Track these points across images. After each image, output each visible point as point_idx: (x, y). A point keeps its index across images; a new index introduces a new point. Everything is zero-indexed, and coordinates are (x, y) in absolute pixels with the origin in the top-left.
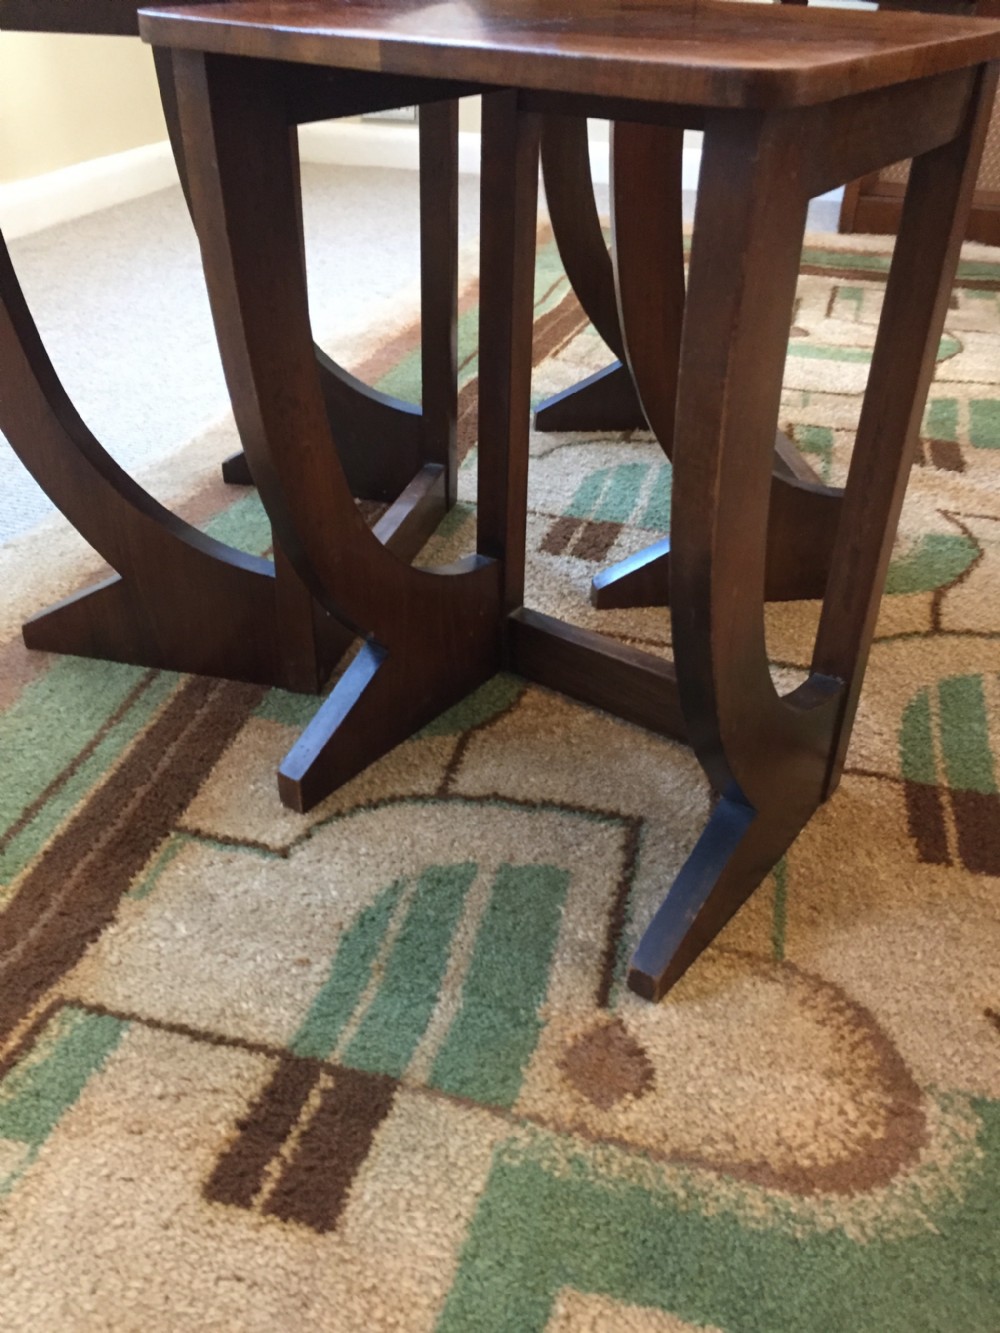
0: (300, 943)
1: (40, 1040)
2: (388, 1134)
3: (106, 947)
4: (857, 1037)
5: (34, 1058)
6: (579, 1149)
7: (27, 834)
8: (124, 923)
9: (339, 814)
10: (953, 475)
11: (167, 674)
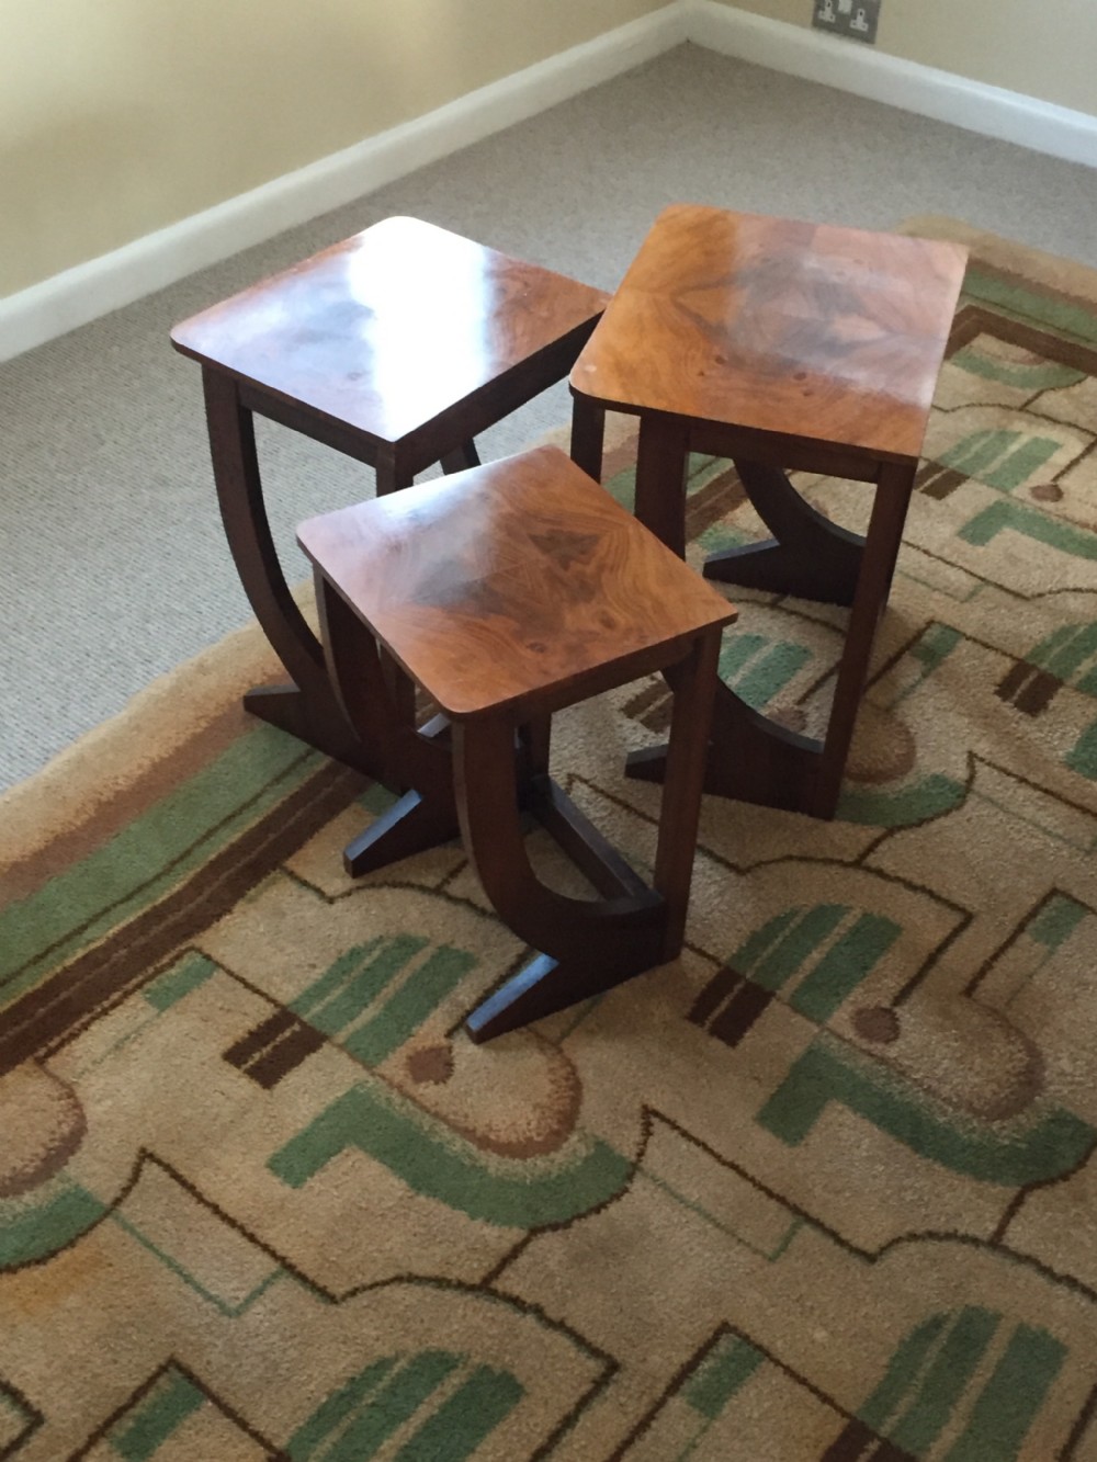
0: (316, 954)
1: (178, 963)
2: (312, 1060)
3: (222, 926)
4: (565, 1094)
5: (173, 972)
6: (393, 1096)
7: (206, 847)
8: (235, 915)
9: (373, 885)
10: (1021, 718)
11: (319, 754)
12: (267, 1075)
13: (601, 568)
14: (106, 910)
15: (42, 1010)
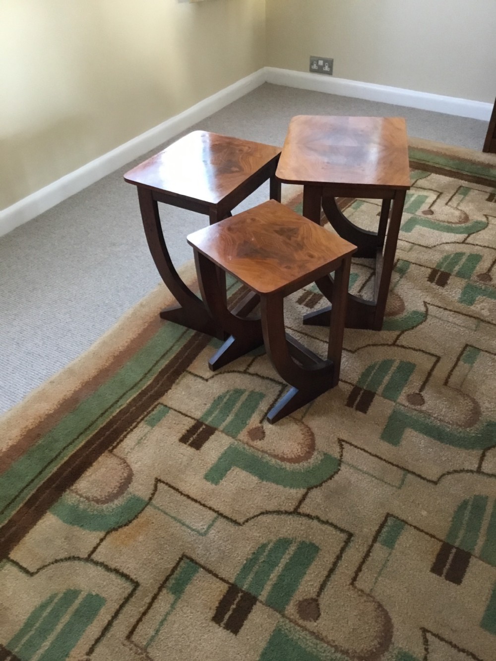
0: (205, 400)
1: (155, 409)
2: (212, 437)
3: (169, 394)
4: (309, 438)
5: (154, 413)
6: (245, 447)
7: (156, 367)
8: (173, 390)
9: (221, 373)
10: (439, 288)
11: (191, 330)
12: (197, 445)
13: (303, 238)
14: (124, 394)
15: (108, 433)
